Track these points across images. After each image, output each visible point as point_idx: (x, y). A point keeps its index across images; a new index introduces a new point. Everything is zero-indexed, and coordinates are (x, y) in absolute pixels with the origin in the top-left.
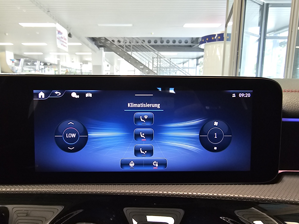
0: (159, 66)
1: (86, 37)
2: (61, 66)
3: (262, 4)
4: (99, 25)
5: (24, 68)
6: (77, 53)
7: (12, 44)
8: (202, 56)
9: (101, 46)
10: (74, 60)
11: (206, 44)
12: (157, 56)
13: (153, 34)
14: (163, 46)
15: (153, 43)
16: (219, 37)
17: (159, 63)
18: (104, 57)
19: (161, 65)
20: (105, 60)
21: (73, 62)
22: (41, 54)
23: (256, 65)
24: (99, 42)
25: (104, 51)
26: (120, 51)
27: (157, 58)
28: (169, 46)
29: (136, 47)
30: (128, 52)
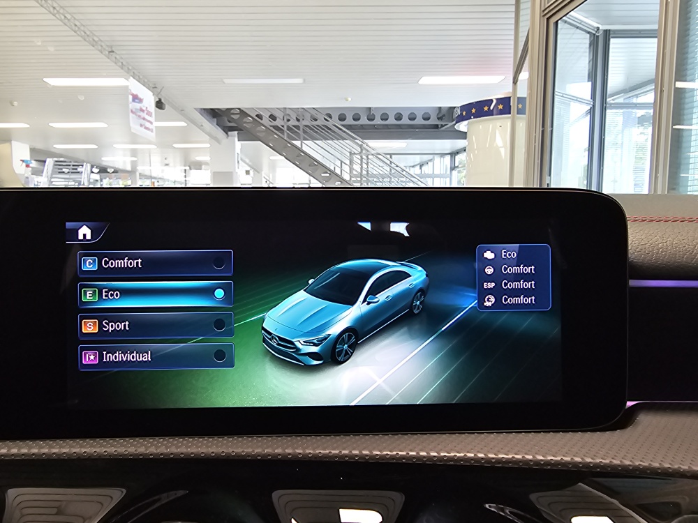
0: (364, 172)
1: (196, 109)
2: (140, 174)
3: (594, 32)
4: (227, 81)
5: (52, 180)
6: (176, 146)
7: (28, 126)
8: (464, 150)
9: (232, 129)
10: (170, 161)
11: (470, 121)
12: (359, 150)
13: (350, 99)
14: (375, 127)
15: (349, 121)
16: (500, 107)
17: (365, 166)
18: (239, 153)
19: (370, 169)
20: (241, 159)
22: (96, 147)
23: (586, 168)
24: (226, 119)
25: (239, 140)
26: (274, 141)
27: (360, 154)
28: (387, 126)
29: (312, 129)
30: (294, 142)
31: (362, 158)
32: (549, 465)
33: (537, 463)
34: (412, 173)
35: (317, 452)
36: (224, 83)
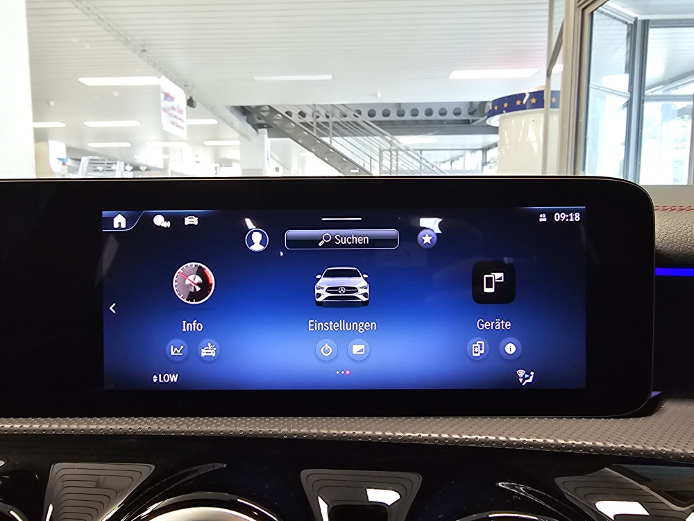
0: (394, 169)
1: (227, 107)
2: (172, 171)
3: (632, 22)
4: (256, 78)
6: (206, 143)
7: (64, 125)
8: (496, 145)
9: (261, 126)
10: (201, 158)
11: (502, 115)
12: (389, 145)
13: (379, 95)
14: (404, 122)
15: (379, 117)
16: (534, 101)
17: (394, 162)
18: (269, 150)
19: (399, 165)
20: (271, 156)
21: (198, 162)
22: (129, 145)
23: (623, 163)
24: (255, 116)
25: (269, 137)
26: (303, 137)
27: (390, 150)
28: (417, 122)
29: (341, 126)
30: (324, 139)
31: (391, 154)
32: (570, 449)
33: (559, 446)
34: (442, 168)
35: (342, 432)
36: (254, 79)
